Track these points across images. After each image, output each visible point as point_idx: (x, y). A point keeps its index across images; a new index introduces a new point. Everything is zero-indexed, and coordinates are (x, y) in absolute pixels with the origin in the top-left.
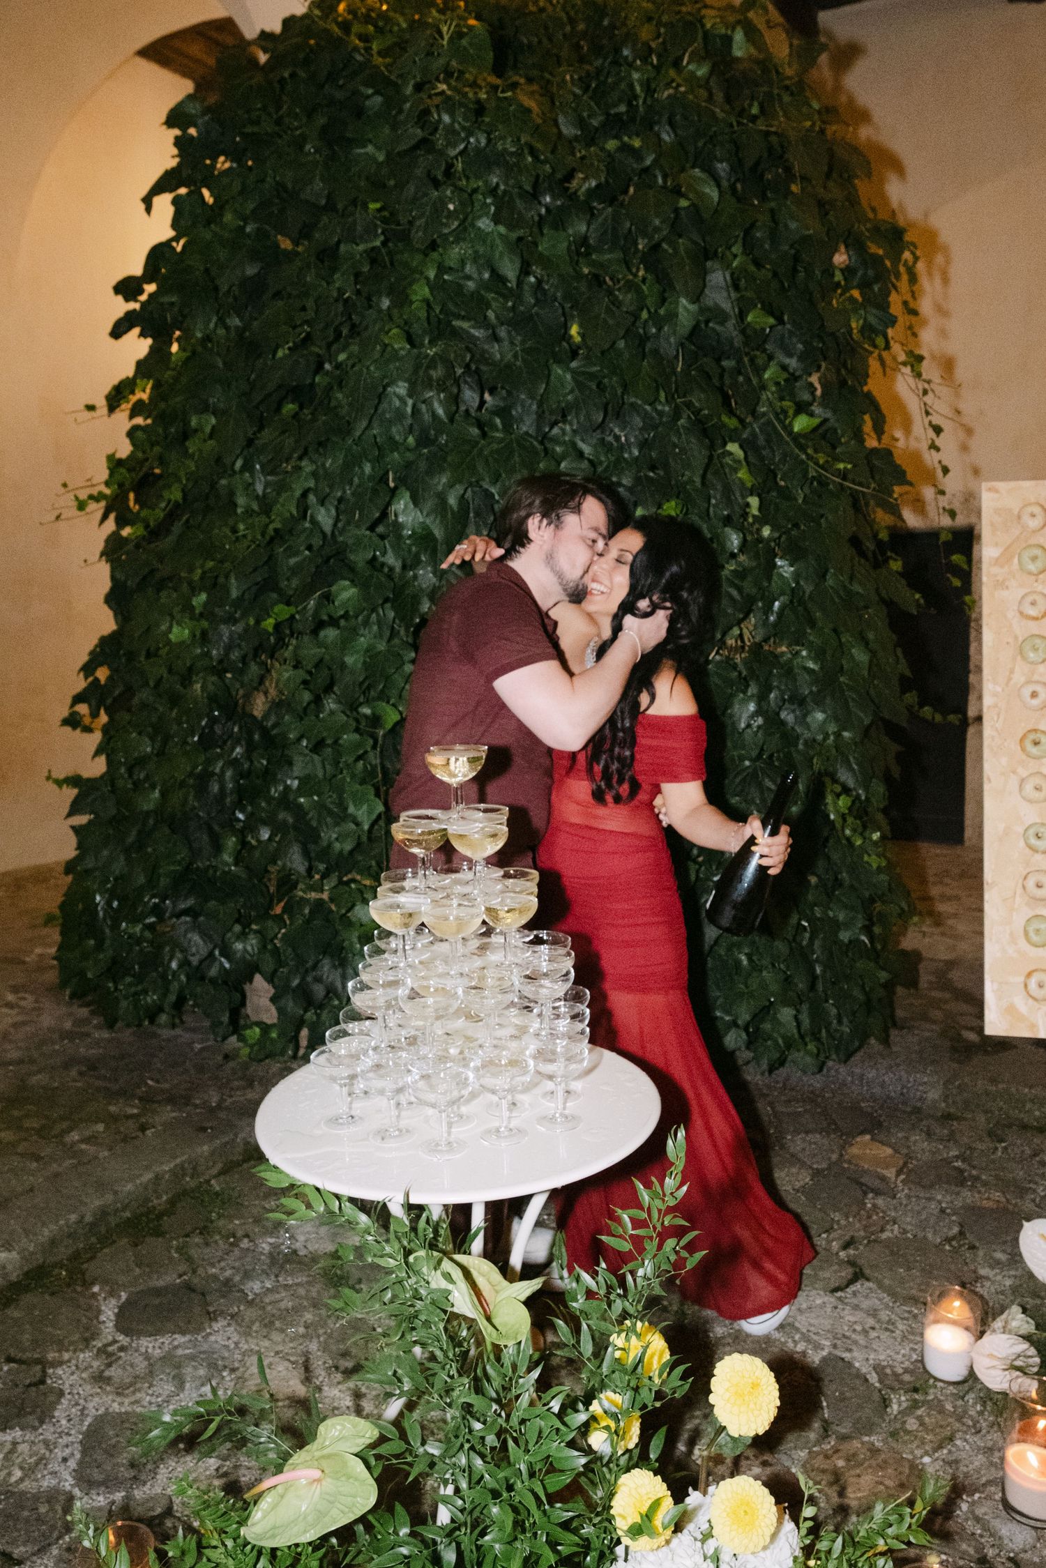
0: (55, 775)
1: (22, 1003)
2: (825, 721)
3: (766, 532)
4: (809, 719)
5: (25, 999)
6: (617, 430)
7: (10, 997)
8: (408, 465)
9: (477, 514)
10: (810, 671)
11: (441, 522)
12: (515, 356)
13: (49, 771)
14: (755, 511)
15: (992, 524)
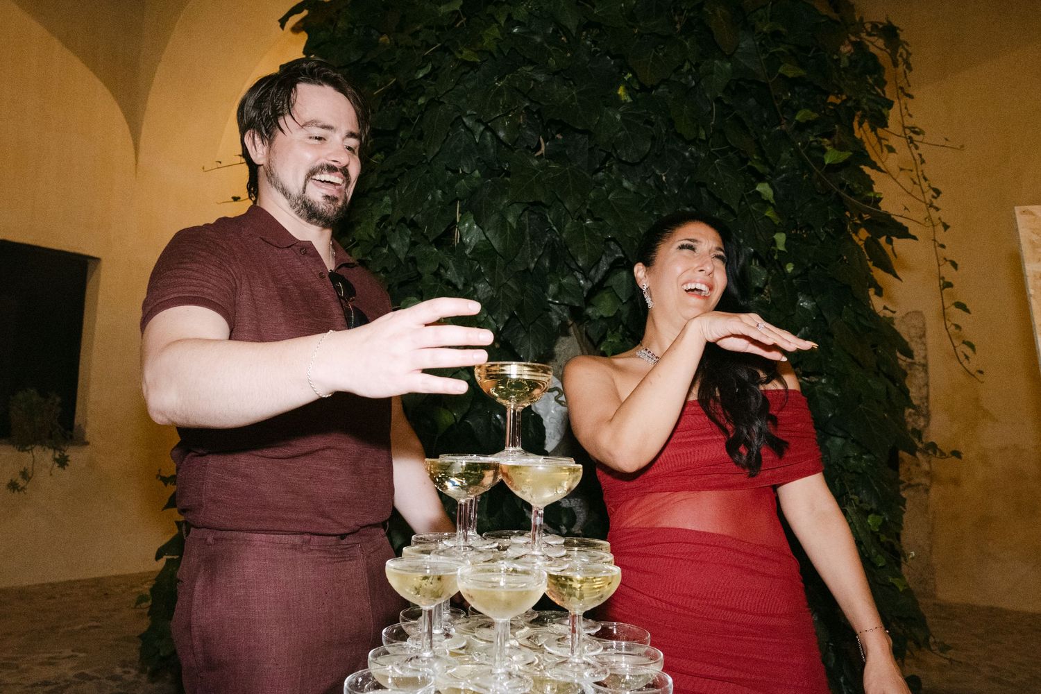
0: (163, 474)
1: (126, 677)
2: (844, 445)
3: (790, 268)
4: (828, 444)
5: (129, 672)
6: (658, 172)
7: (118, 671)
8: (474, 191)
9: (533, 238)
10: (831, 397)
11: (500, 236)
12: (572, 98)
13: (160, 470)
14: (781, 247)
15: (1032, 242)
